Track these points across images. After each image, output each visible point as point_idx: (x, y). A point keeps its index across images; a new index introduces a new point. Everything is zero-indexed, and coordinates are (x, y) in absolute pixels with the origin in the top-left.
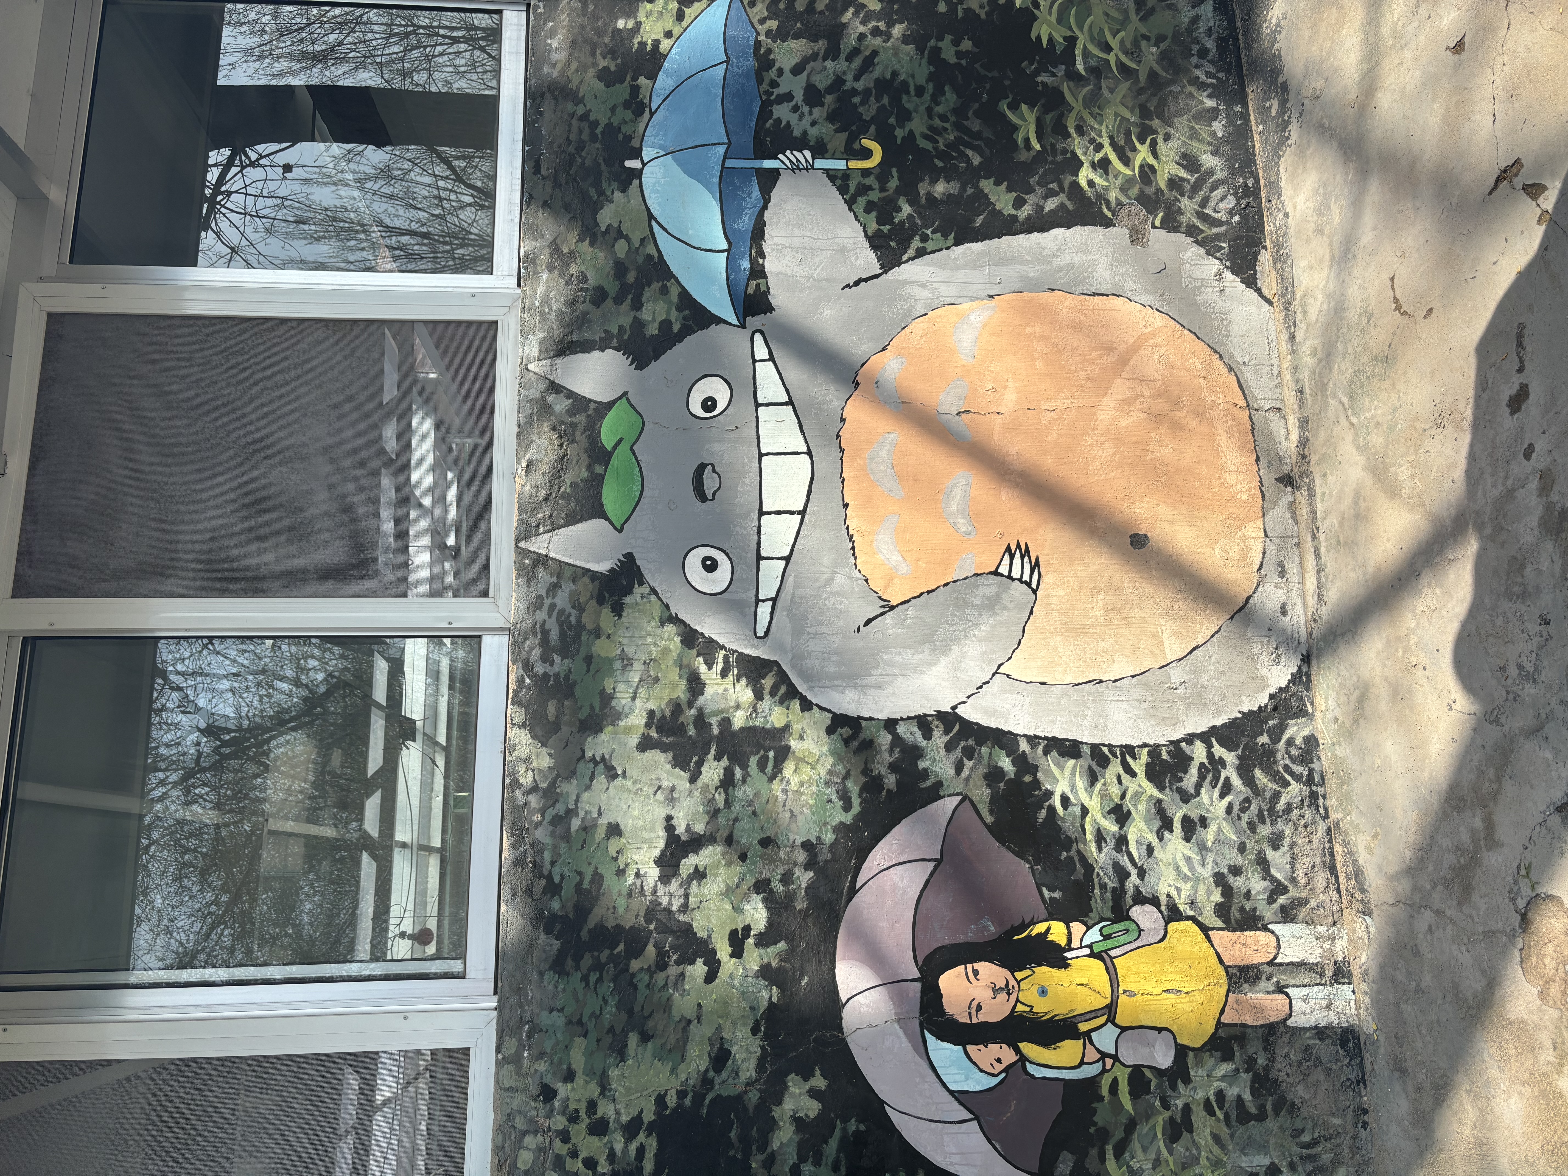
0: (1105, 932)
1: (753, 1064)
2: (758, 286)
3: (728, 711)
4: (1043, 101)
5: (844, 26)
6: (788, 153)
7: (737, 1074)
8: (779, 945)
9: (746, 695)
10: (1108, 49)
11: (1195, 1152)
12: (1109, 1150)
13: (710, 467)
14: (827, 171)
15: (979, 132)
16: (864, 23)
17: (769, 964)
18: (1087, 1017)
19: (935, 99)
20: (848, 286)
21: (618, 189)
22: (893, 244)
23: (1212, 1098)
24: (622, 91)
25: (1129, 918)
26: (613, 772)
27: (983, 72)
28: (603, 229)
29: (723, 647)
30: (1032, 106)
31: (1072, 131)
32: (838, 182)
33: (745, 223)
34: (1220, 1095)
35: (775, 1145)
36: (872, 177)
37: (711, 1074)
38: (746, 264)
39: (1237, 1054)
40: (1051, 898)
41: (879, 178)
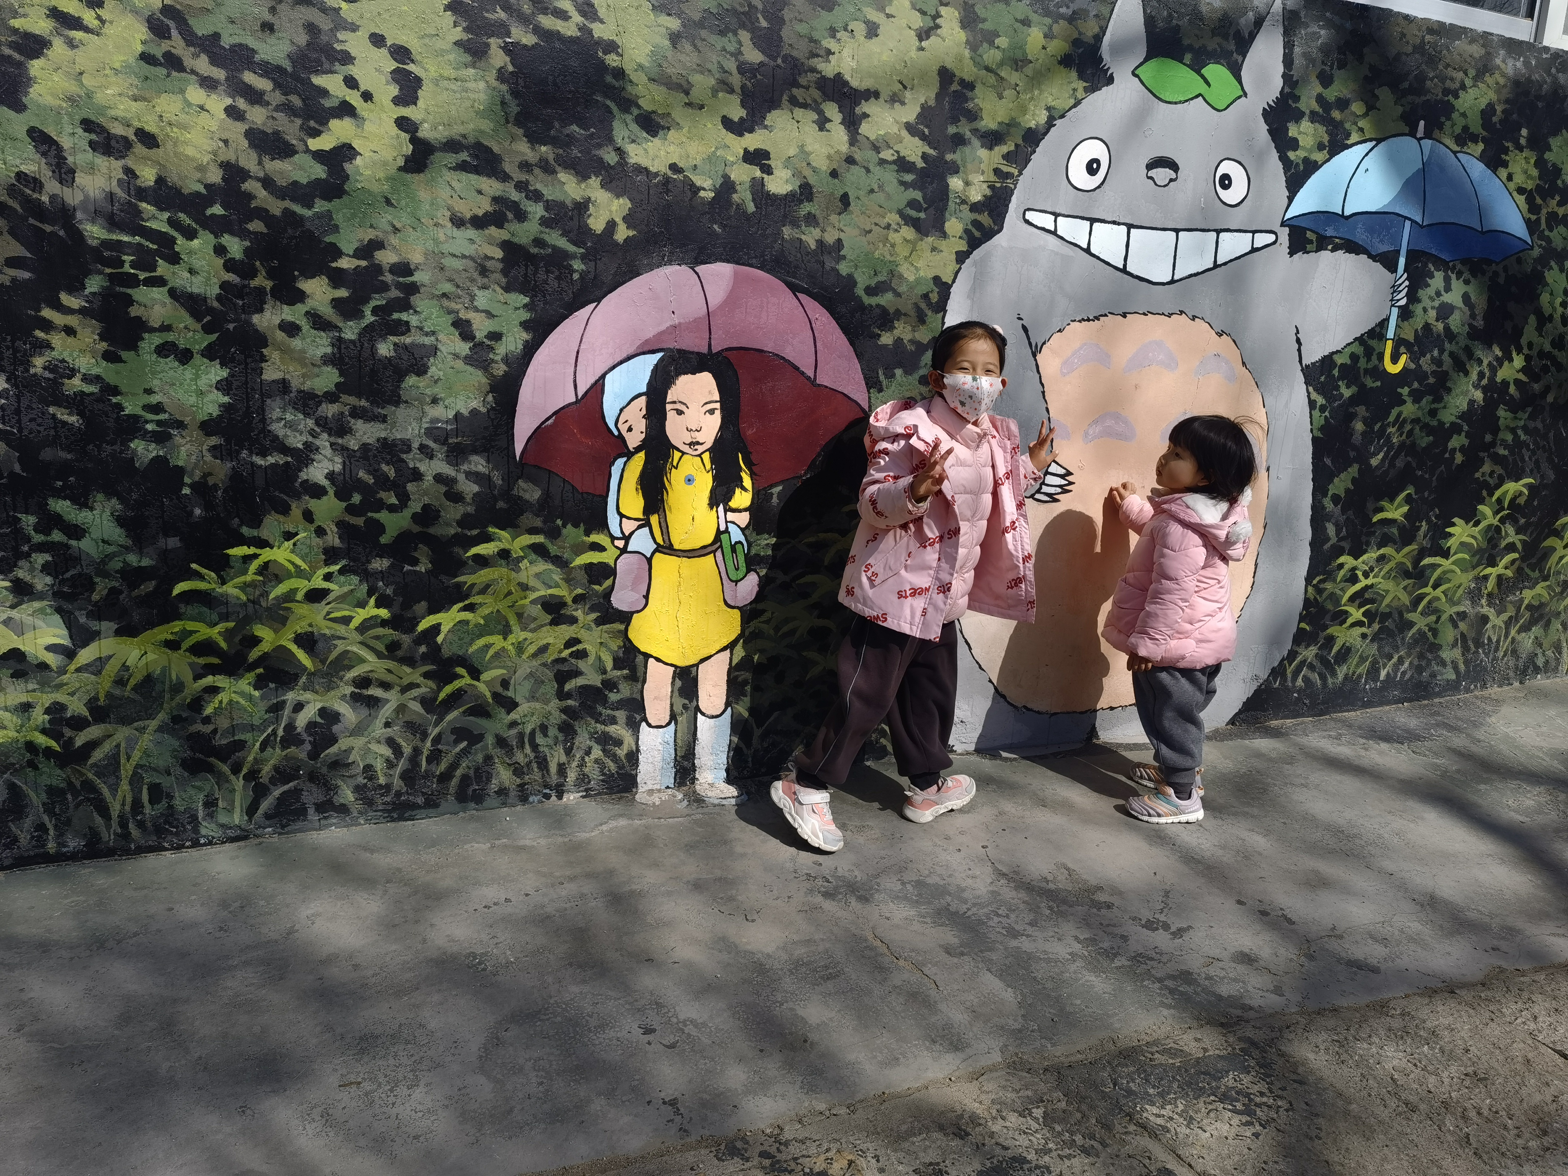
0: (738, 547)
1: (644, 162)
2: (1311, 242)
3: (965, 172)
4: (1408, 526)
5: (1490, 347)
6: (1407, 283)
7: (633, 141)
8: (752, 204)
9: (976, 195)
10: (1435, 587)
11: (532, 626)
12: (539, 539)
13: (1174, 176)
14: (1387, 320)
15: (1394, 466)
16: (1490, 364)
17: (736, 191)
18: (663, 524)
19: (1425, 427)
20: (1298, 332)
21: (1404, 112)
22: (1323, 379)
23: (580, 647)
24: (1476, 127)
25: (748, 571)
26: (924, 37)
27: (1438, 472)
28: (1376, 92)
29: (1020, 174)
30: (1406, 516)
31: (1382, 551)
32: (1378, 330)
33: (1360, 236)
34: (582, 655)
35: (563, 176)
36: (1377, 362)
37: (636, 112)
38: (1330, 232)
39: (619, 673)
40: (772, 494)
41: (1376, 368)
